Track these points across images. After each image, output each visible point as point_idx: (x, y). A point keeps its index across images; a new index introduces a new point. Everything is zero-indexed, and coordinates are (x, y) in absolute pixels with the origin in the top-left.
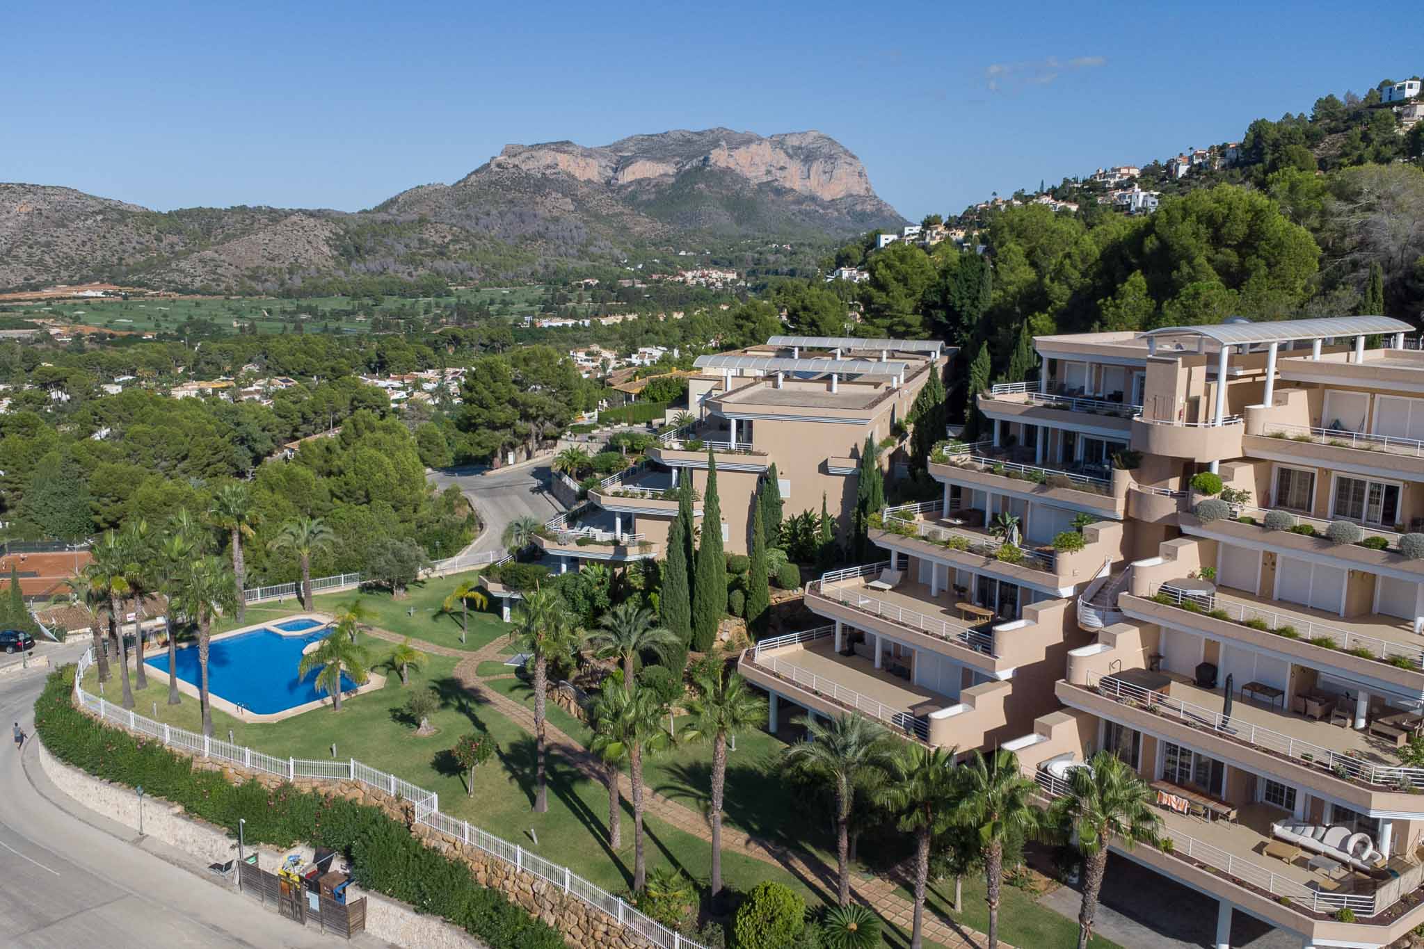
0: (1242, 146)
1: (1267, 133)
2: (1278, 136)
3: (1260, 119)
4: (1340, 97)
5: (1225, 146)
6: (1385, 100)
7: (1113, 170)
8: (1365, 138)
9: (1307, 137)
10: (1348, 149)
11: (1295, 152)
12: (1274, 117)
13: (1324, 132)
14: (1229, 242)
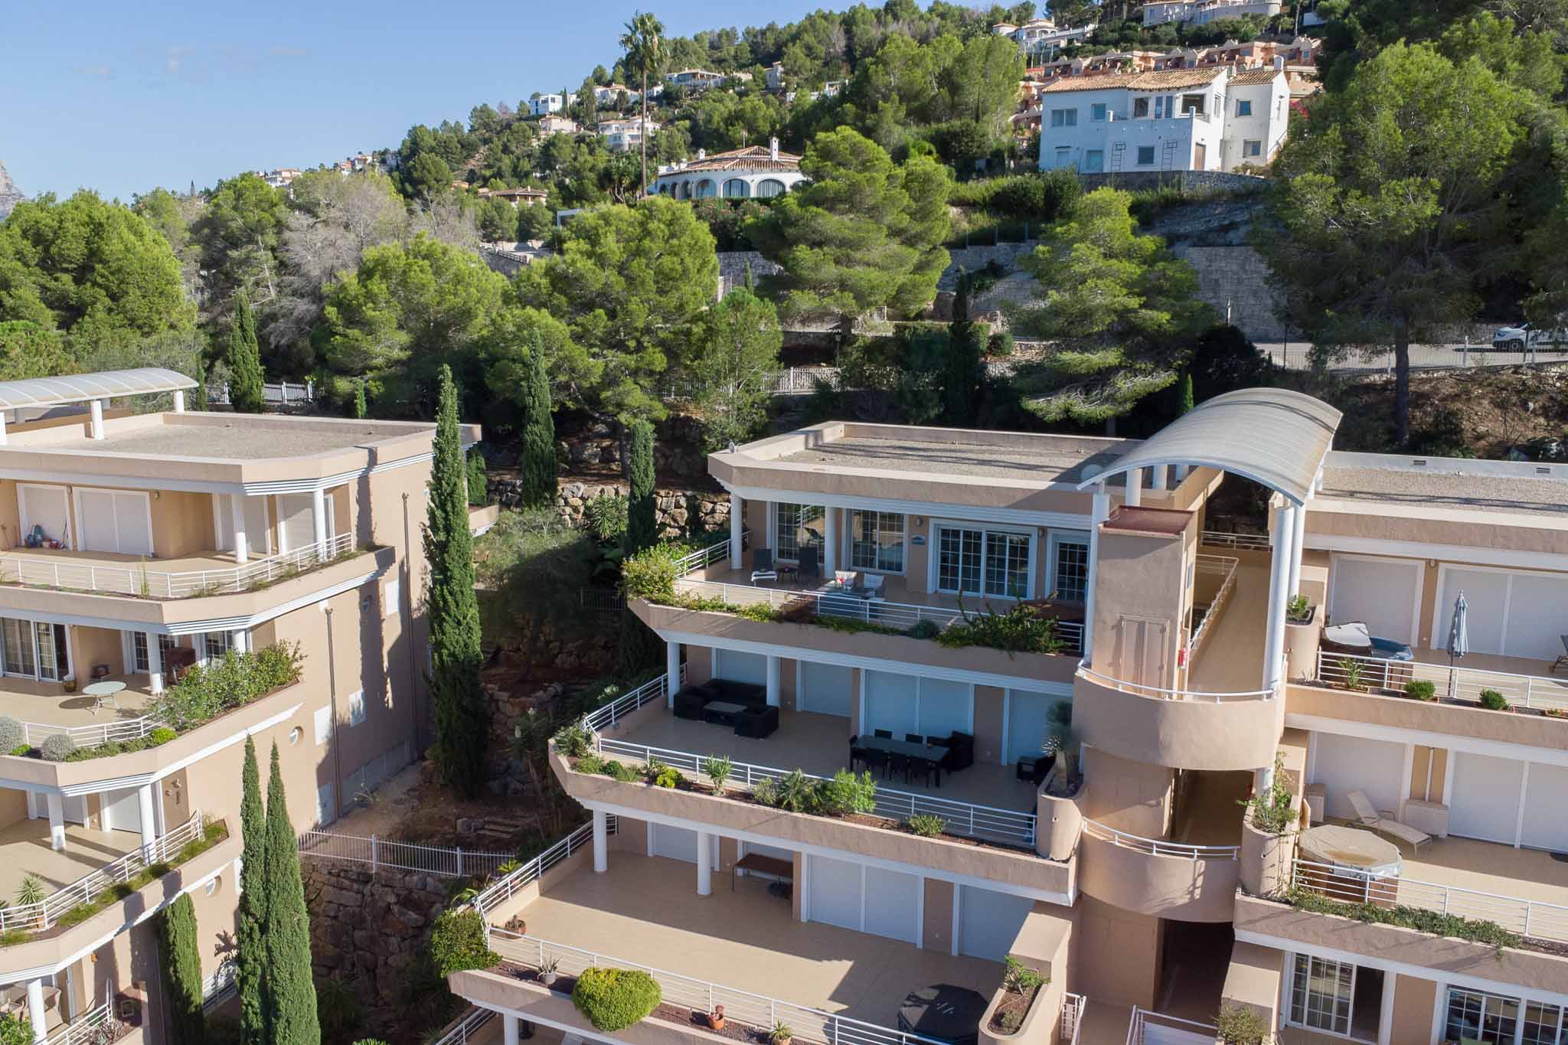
0: (400, 153)
1: (423, 140)
2: (434, 144)
3: (418, 125)
4: (493, 106)
5: (385, 152)
6: (533, 113)
7: (275, 173)
8: (506, 150)
9: (463, 146)
10: (491, 161)
11: (429, 161)
12: (432, 124)
13: (480, 143)
14: (65, 265)
